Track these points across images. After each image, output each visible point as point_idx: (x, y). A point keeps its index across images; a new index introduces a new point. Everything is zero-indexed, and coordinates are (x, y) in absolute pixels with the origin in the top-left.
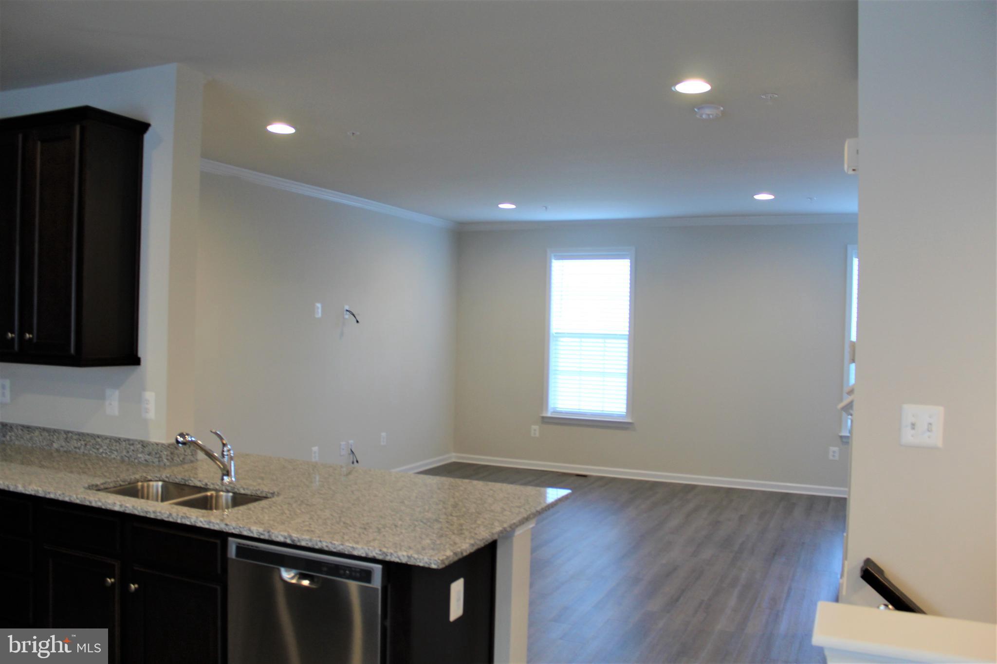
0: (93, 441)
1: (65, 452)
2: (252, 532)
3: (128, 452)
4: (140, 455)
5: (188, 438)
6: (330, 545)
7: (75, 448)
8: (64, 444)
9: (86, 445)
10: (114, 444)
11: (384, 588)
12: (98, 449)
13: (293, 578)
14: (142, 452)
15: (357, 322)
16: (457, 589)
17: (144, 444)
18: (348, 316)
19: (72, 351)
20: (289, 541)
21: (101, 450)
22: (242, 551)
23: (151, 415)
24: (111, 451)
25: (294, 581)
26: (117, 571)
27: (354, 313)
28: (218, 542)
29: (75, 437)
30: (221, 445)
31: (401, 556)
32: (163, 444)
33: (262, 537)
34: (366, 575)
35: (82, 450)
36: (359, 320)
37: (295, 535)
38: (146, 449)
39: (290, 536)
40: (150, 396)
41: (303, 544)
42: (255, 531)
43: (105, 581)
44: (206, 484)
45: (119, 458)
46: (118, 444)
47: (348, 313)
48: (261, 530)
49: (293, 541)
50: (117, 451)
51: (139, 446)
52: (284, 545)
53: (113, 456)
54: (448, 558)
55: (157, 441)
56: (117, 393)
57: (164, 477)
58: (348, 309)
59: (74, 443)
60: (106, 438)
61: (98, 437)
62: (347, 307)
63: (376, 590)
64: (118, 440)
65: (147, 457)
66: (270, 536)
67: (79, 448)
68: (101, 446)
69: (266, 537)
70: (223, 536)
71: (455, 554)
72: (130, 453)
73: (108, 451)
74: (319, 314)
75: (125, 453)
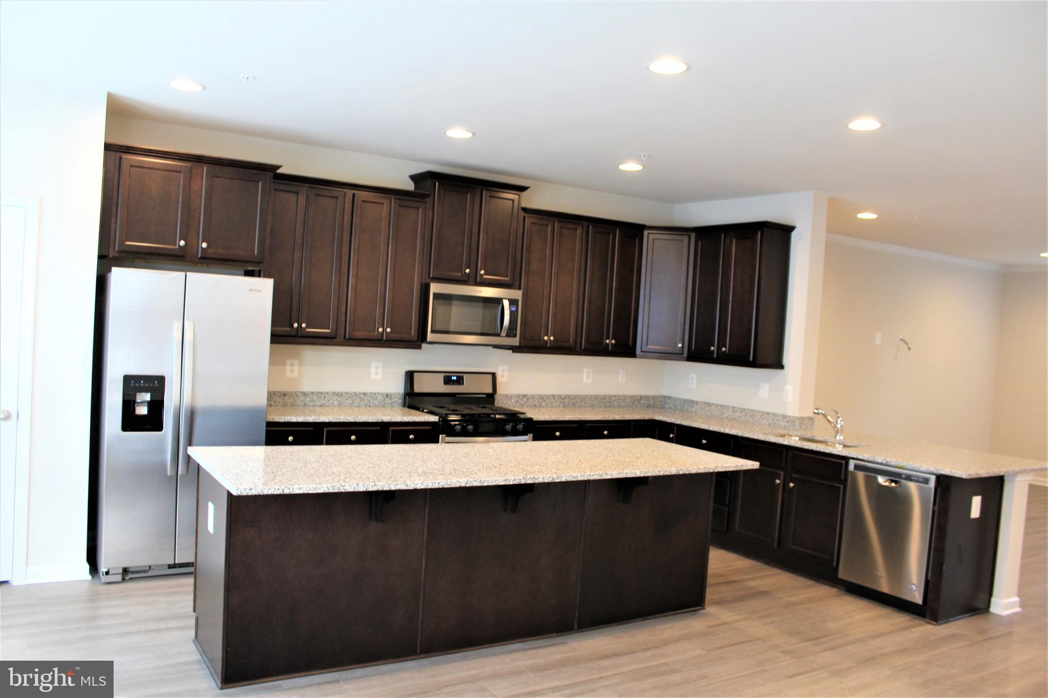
0: (750, 413)
1: (732, 419)
2: (864, 457)
3: (773, 420)
4: (781, 423)
5: (820, 411)
6: (908, 465)
7: (739, 416)
8: (731, 414)
9: (746, 415)
10: (765, 415)
11: (936, 489)
12: (754, 418)
13: (885, 482)
14: (783, 421)
15: (909, 349)
16: (977, 501)
17: (784, 417)
18: (902, 344)
19: (751, 359)
20: (884, 462)
21: (756, 419)
22: (857, 467)
23: (789, 399)
24: (763, 420)
25: (887, 484)
26: (782, 476)
27: (907, 341)
28: (843, 462)
29: (739, 410)
30: (836, 418)
31: (946, 471)
32: (796, 417)
33: (870, 460)
34: (926, 481)
35: (743, 418)
36: (911, 347)
37: (888, 459)
38: (786, 419)
39: (886, 460)
40: (789, 388)
41: (893, 463)
42: (865, 456)
43: (775, 481)
44: (826, 440)
45: (767, 424)
46: (767, 416)
47: (902, 341)
48: (869, 456)
49: (887, 462)
50: (766, 419)
51: (782, 417)
52: (881, 464)
53: (763, 422)
54: (972, 474)
55: (793, 415)
56: (767, 386)
57: (799, 434)
58: (902, 338)
59: (738, 414)
60: (759, 412)
61: (755, 411)
62: (901, 337)
63: (931, 488)
64: (767, 413)
65: (786, 424)
66: (874, 459)
67: (741, 417)
68: (756, 416)
69: (871, 459)
70: (846, 459)
71: (977, 474)
72: (775, 421)
73: (760, 419)
74: (878, 342)
75: (771, 421)
